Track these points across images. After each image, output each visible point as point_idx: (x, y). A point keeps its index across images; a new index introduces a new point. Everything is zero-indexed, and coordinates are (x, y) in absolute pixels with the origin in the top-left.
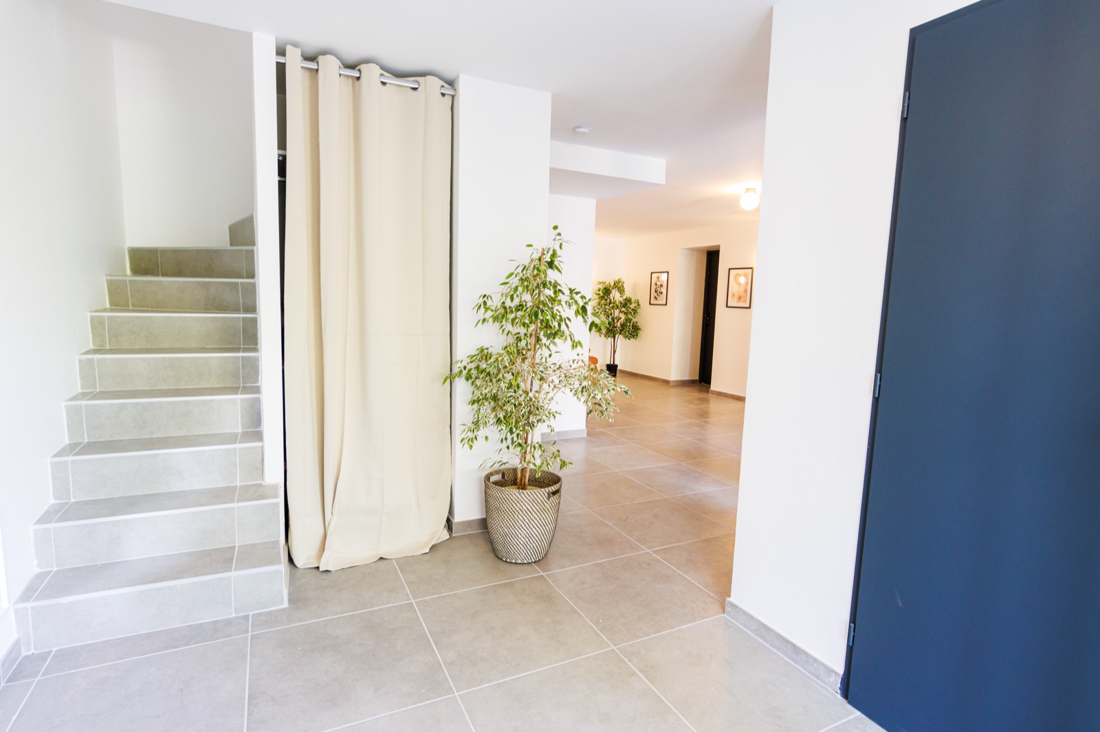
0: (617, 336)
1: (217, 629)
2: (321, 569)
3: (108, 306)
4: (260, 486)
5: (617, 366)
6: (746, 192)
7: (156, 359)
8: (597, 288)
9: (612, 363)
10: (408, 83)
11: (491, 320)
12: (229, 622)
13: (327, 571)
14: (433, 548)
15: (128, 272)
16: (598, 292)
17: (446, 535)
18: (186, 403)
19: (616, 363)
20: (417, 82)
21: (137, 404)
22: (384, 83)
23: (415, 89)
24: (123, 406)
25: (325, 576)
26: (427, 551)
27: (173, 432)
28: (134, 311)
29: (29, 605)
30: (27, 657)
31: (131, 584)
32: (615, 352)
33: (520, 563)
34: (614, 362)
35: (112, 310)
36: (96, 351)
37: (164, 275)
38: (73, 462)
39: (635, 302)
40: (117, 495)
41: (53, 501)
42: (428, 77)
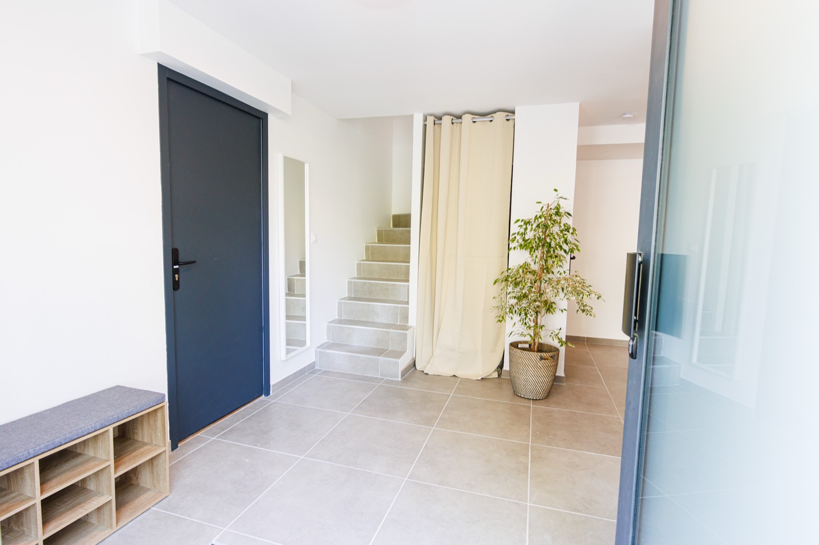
1: (371, 379)
2: (425, 372)
3: (377, 241)
4: (406, 326)
7: (382, 265)
10: (488, 118)
11: (519, 248)
12: (376, 379)
13: (427, 374)
14: (482, 379)
15: (392, 226)
17: (496, 375)
18: (387, 284)
20: (492, 116)
21: (370, 283)
22: (474, 122)
23: (491, 121)
24: (365, 283)
25: (425, 375)
26: (480, 379)
27: (381, 297)
28: (385, 244)
29: (319, 350)
30: (316, 369)
31: (348, 352)
33: (523, 397)
35: (378, 243)
36: (366, 260)
37: (402, 227)
38: (344, 302)
40: (356, 319)
41: (337, 317)
42: (497, 113)
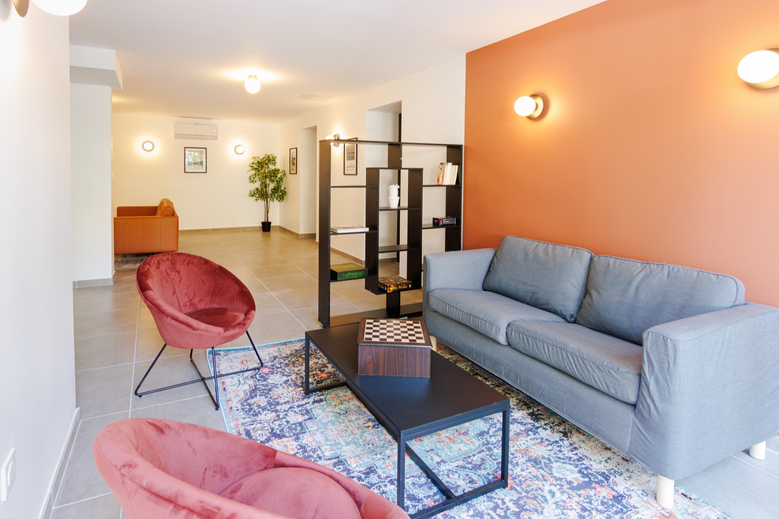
0: (269, 199)
5: (270, 223)
6: (249, 78)
8: (251, 163)
9: (266, 221)
16: (252, 165)
19: (269, 221)
32: (268, 212)
34: (267, 220)
39: (281, 173)
